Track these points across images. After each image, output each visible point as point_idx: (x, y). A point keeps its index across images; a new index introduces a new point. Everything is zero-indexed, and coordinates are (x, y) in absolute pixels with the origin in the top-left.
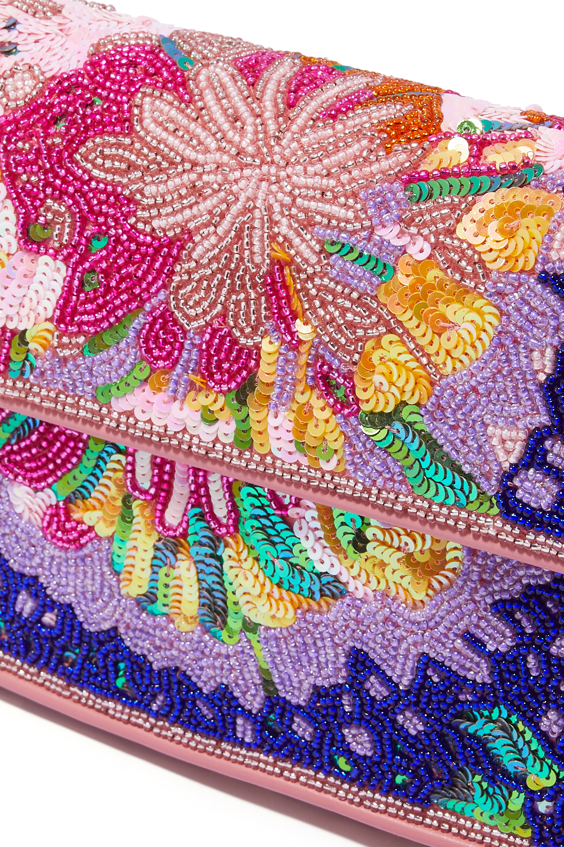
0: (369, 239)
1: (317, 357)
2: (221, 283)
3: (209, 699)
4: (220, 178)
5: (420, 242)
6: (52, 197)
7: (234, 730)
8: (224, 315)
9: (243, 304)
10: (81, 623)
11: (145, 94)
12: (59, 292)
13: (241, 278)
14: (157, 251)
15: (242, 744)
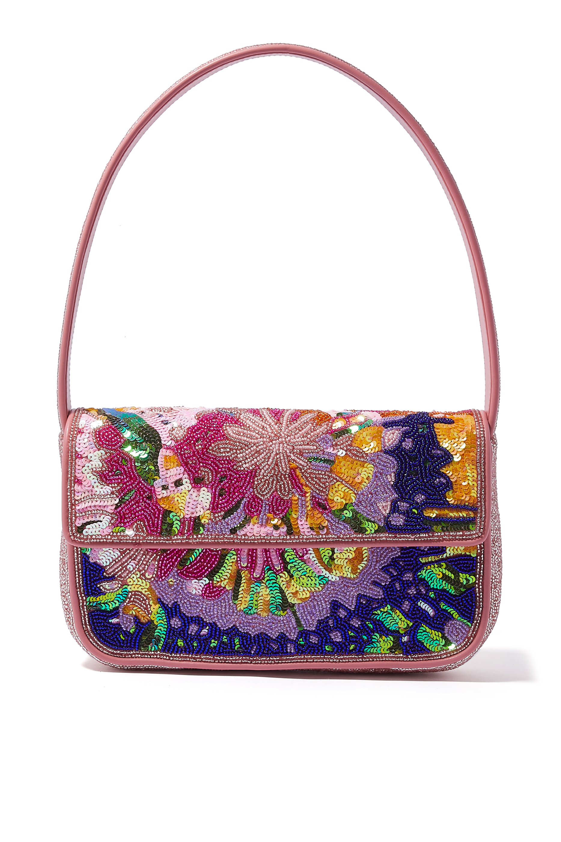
0: (323, 454)
1: (313, 496)
2: (273, 480)
3: (276, 641)
4: (265, 446)
5: (341, 451)
6: (203, 466)
7: (287, 649)
8: (276, 490)
9: (282, 485)
10: (220, 628)
11: (226, 426)
12: (210, 499)
13: (281, 477)
14: (247, 475)
15: (291, 654)
